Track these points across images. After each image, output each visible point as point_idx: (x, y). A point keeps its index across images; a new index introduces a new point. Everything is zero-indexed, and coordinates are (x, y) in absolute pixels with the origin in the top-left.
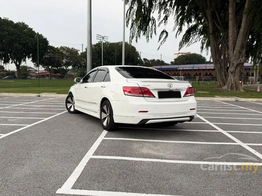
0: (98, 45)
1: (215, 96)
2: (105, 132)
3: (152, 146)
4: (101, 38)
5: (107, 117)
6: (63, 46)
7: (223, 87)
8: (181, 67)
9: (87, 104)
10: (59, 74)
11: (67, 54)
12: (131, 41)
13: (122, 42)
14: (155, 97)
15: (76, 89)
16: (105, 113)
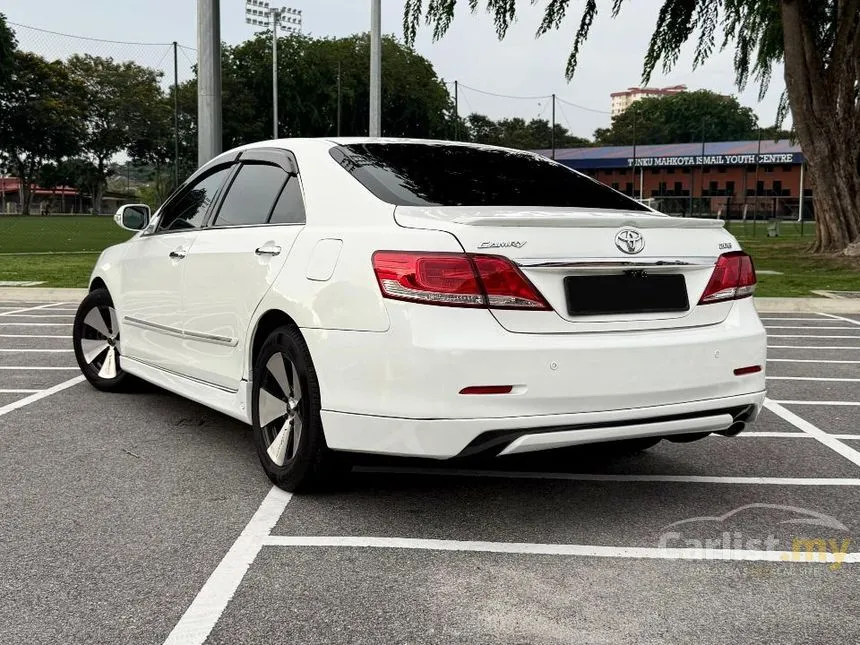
0: (255, 50)
1: (814, 292)
2: (277, 501)
3: (536, 584)
4: (267, 15)
5: (286, 417)
6: (82, 55)
7: (845, 246)
8: (646, 155)
9: (184, 343)
10: (69, 190)
11: (106, 93)
12: (410, 31)
13: (369, 36)
14: (548, 307)
15: (123, 264)
16: (277, 392)
